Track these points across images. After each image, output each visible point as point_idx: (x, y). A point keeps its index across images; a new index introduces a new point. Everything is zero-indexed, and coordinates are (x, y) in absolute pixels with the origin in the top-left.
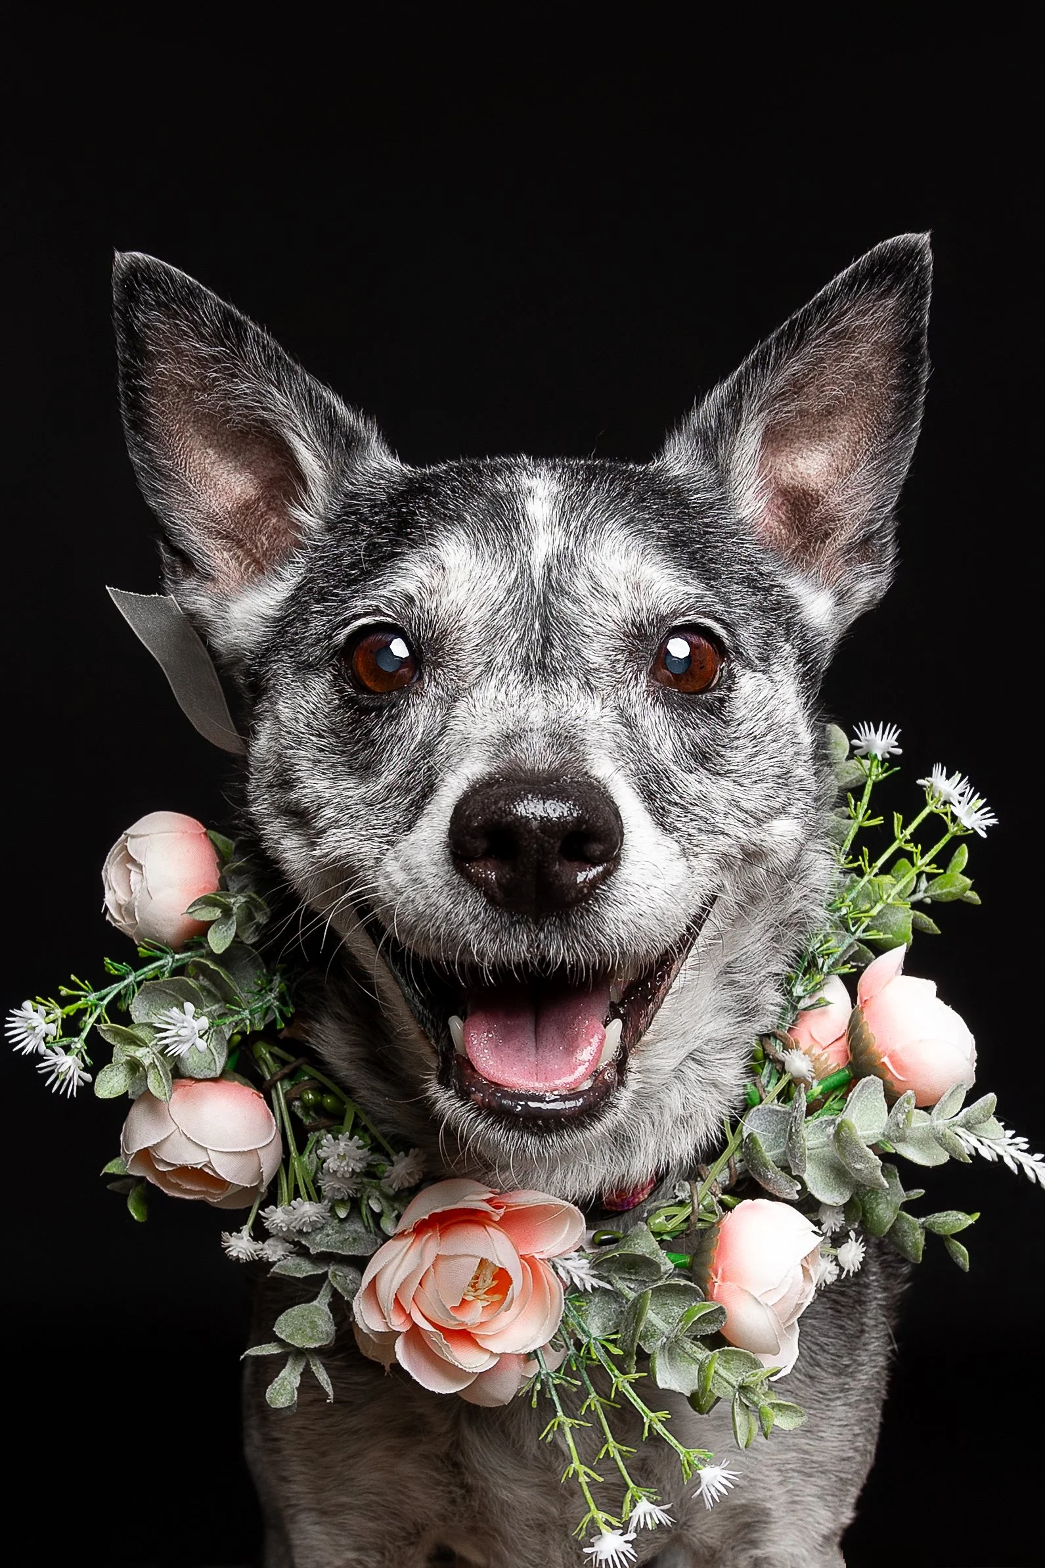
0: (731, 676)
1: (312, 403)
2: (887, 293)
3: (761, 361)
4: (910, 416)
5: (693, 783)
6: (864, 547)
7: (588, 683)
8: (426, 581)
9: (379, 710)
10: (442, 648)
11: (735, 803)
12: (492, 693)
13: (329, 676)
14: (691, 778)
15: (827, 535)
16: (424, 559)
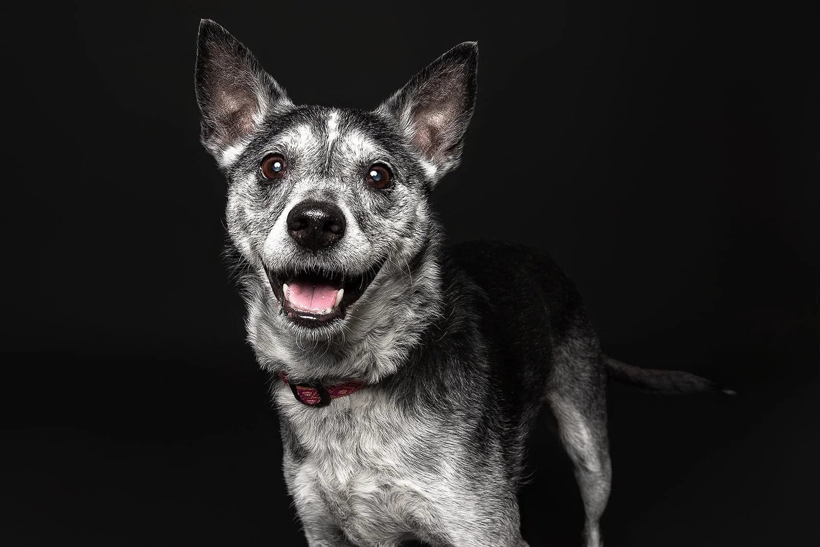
0: (394, 184)
1: (265, 82)
2: (460, 62)
3: (413, 83)
4: (471, 105)
5: (376, 218)
6: (451, 149)
7: (342, 180)
8: (294, 137)
9: (271, 184)
10: (295, 162)
11: (393, 228)
12: (308, 180)
13: (255, 173)
14: (376, 217)
15: (440, 144)
16: (294, 131)
